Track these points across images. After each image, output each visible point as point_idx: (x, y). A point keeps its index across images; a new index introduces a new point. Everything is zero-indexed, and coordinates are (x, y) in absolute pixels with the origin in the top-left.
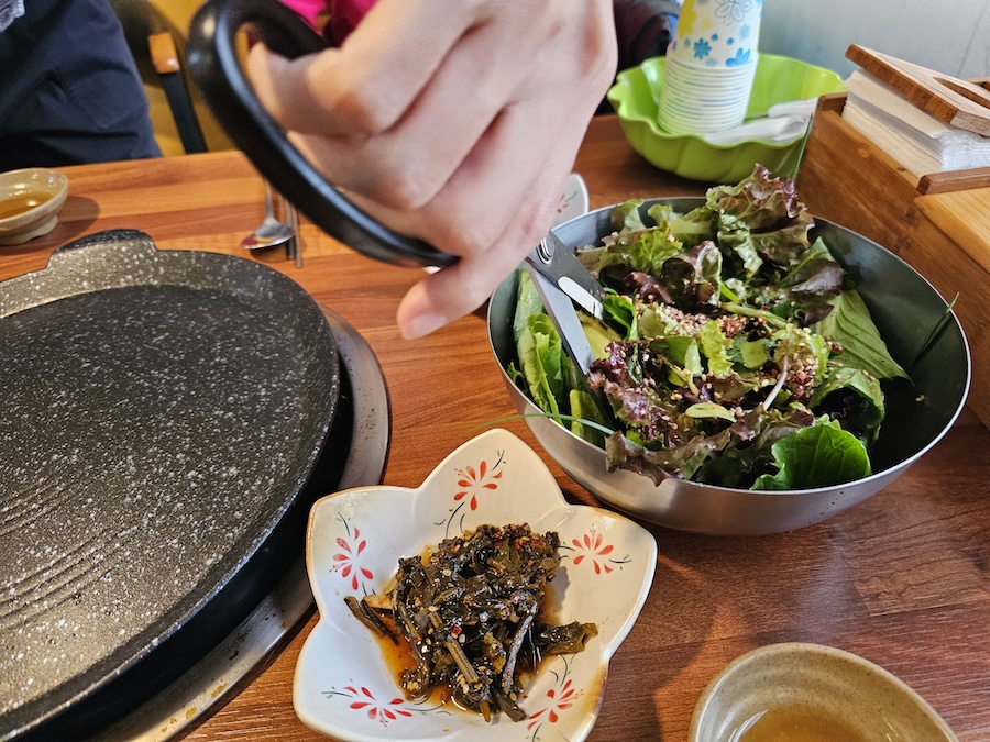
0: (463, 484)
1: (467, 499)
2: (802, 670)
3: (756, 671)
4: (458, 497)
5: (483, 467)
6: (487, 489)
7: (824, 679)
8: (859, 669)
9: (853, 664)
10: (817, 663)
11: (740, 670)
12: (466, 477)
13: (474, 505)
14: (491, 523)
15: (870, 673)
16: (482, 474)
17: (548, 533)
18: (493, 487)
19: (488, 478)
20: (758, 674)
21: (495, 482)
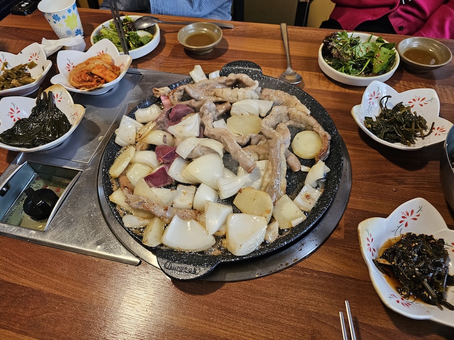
0: (403, 217)
1: (404, 223)
4: (401, 222)
5: (412, 212)
6: (413, 220)
12: (405, 215)
13: (406, 225)
14: (413, 232)
16: (412, 214)
17: (440, 239)
18: (415, 219)
19: (414, 216)
21: (416, 217)
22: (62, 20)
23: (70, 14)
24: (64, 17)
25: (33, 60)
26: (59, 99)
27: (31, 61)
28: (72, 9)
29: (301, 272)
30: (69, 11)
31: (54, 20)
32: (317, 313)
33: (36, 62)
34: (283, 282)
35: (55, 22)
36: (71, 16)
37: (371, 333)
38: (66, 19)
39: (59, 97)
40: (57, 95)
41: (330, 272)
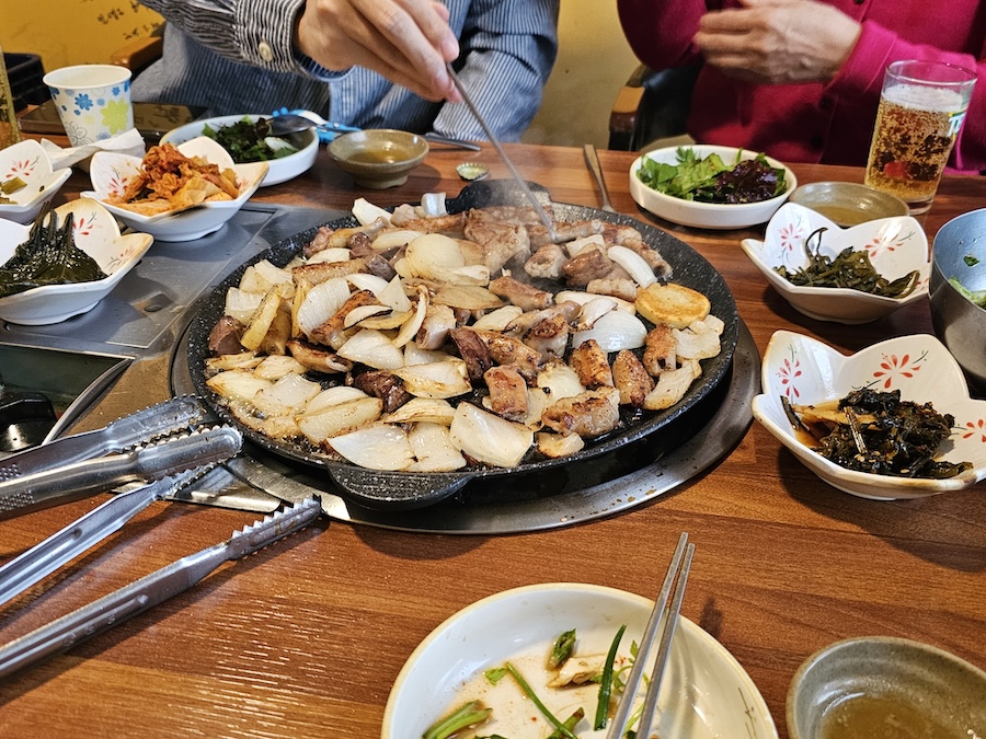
0: (884, 366)
1: (883, 378)
2: (898, 663)
3: (854, 656)
4: (877, 375)
5: (906, 359)
6: (903, 375)
7: (918, 674)
8: (953, 665)
9: (947, 660)
10: (913, 659)
11: (839, 651)
12: (889, 361)
13: (889, 384)
15: (962, 670)
16: (903, 364)
18: (909, 375)
19: (908, 368)
20: (856, 660)
21: (911, 372)
22: (95, 108)
23: (117, 99)
24: (101, 102)
25: (20, 175)
26: (84, 229)
27: (11, 178)
28: (122, 88)
29: (666, 517)
30: (116, 91)
31: (78, 108)
32: (711, 581)
33: (24, 179)
34: (626, 534)
35: (77, 112)
36: (117, 102)
37: (838, 612)
38: (106, 106)
39: (85, 225)
40: (82, 222)
41: (731, 515)
